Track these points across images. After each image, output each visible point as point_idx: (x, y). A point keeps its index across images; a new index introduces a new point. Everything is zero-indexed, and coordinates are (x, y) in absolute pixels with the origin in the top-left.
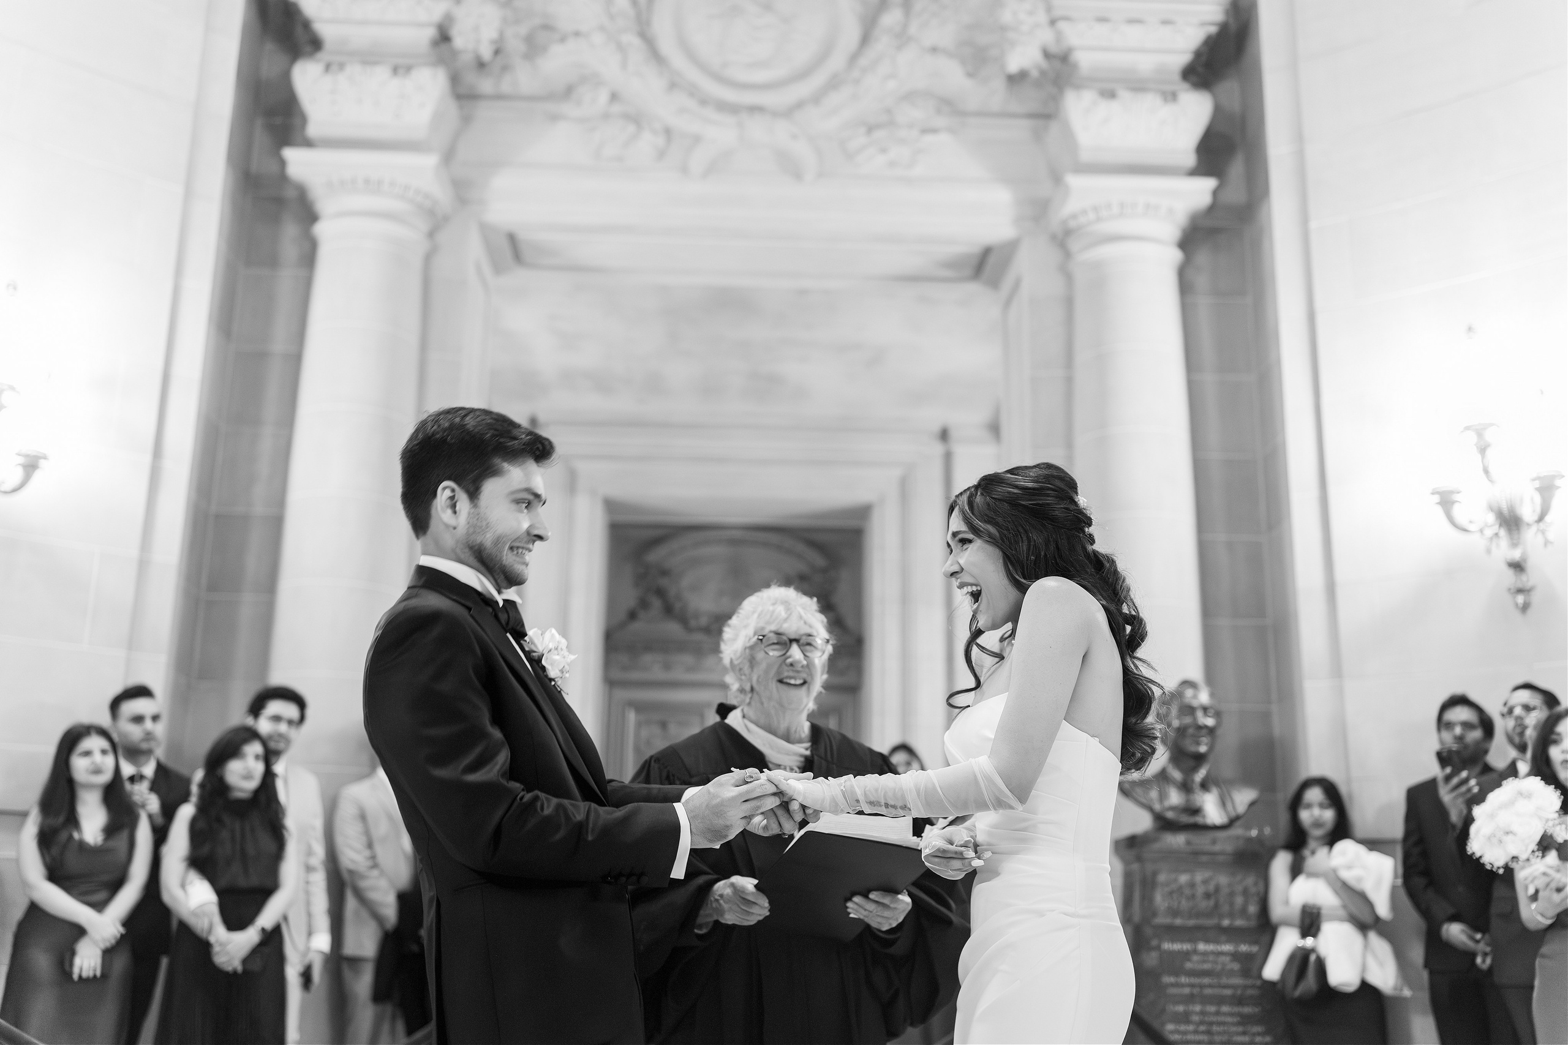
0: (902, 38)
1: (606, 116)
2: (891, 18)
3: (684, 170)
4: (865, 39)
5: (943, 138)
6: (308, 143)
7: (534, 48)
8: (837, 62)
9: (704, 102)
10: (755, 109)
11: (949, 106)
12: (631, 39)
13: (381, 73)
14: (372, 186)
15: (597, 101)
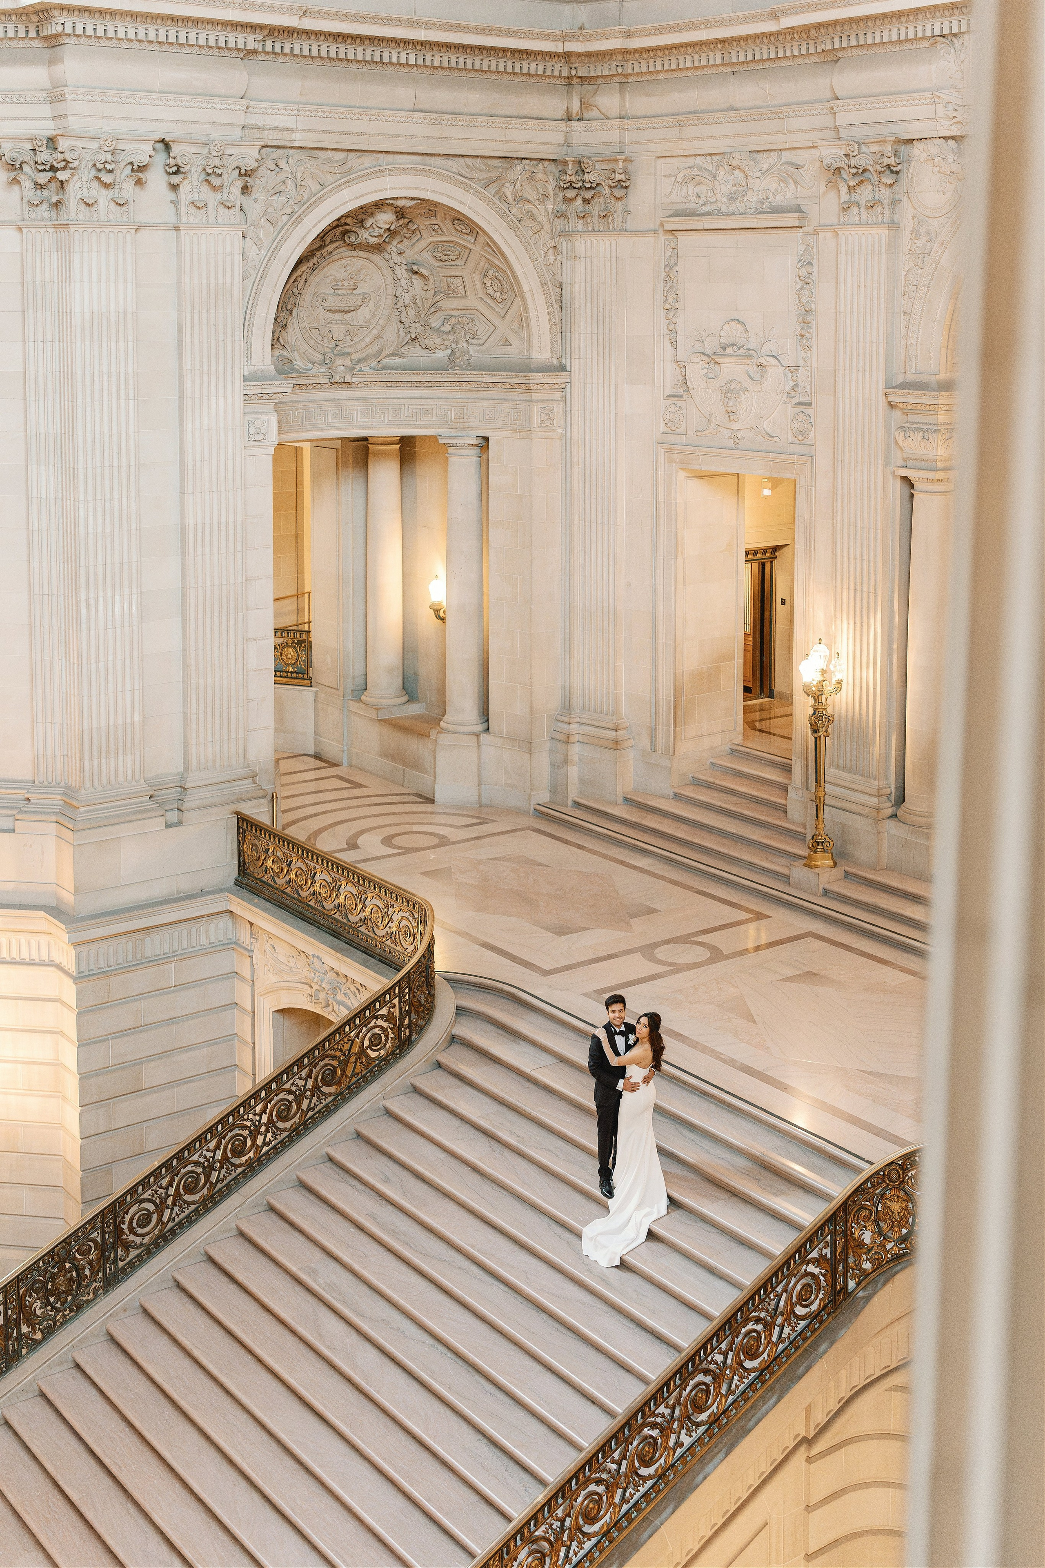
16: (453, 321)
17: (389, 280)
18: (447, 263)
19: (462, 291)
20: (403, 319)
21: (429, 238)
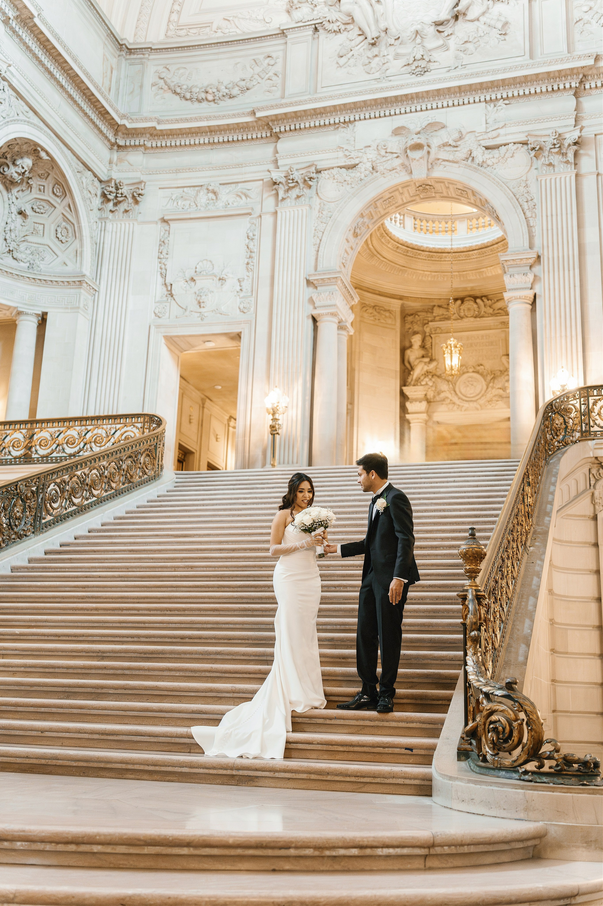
0: (493, 388)
1: (450, 403)
2: (491, 385)
3: (461, 410)
4: (487, 388)
5: (500, 402)
6: (408, 413)
7: (439, 394)
8: (483, 392)
9: (463, 400)
10: (472, 401)
11: (501, 396)
12: (452, 392)
13: (418, 403)
14: (418, 419)
15: (448, 401)
16: (33, 249)
17: (6, 212)
18: (37, 214)
19: (42, 234)
20: (7, 238)
21: (35, 194)
